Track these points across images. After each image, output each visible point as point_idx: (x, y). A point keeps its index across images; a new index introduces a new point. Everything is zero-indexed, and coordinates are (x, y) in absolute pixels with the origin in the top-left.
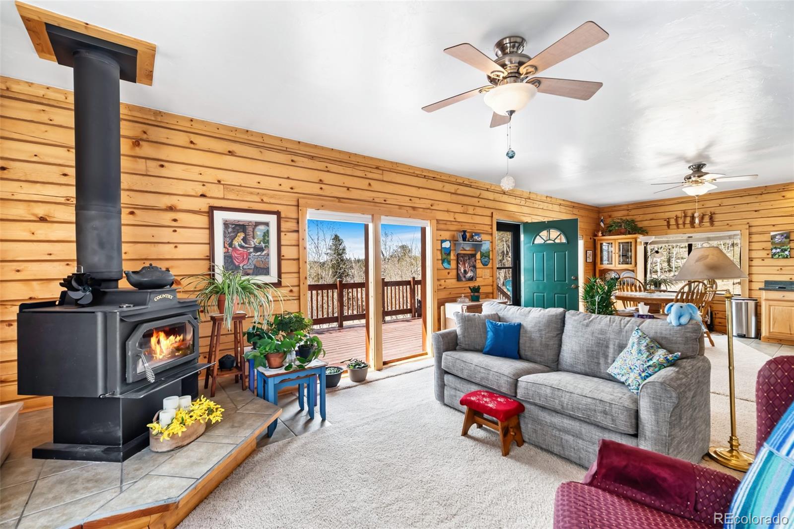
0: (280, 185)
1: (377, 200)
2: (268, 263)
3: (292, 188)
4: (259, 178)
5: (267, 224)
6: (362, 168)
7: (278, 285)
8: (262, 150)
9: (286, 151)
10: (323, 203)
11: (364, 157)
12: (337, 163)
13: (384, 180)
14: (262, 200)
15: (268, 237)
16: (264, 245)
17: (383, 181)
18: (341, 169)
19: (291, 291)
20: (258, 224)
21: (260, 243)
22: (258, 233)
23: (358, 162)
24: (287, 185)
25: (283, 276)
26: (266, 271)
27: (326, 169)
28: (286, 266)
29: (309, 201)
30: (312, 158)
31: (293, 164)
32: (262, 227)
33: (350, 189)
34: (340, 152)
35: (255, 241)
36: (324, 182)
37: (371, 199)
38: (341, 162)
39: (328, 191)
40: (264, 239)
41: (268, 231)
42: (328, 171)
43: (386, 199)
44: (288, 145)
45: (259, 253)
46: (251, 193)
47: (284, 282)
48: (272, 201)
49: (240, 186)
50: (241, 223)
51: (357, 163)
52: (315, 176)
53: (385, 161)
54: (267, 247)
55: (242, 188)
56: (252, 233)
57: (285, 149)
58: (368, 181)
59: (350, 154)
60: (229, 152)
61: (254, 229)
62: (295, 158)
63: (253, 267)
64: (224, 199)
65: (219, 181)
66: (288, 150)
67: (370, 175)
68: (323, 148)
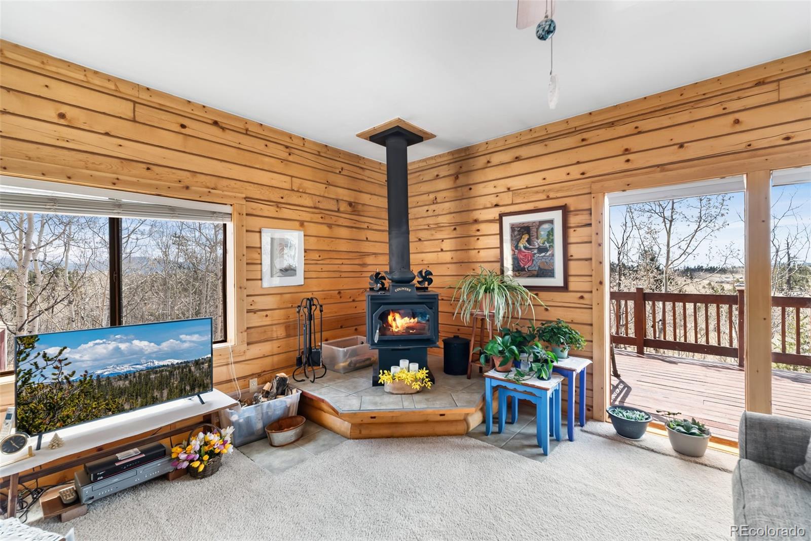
0: (568, 174)
1: (756, 145)
2: (553, 264)
3: (583, 174)
4: (543, 174)
5: (551, 222)
6: (714, 101)
7: (565, 288)
8: (547, 143)
9: (575, 131)
10: (630, 180)
11: (718, 79)
12: (658, 114)
13: (781, 98)
14: (548, 197)
15: (553, 236)
16: (548, 245)
17: (779, 102)
18: (665, 121)
19: (582, 297)
20: (542, 223)
21: (544, 243)
22: (542, 233)
23: (704, 94)
24: (575, 171)
25: (571, 279)
26: (550, 273)
27: (636, 131)
28: (574, 268)
29: (607, 184)
30: (612, 124)
31: (584, 143)
32: (546, 226)
33: (686, 145)
34: (659, 96)
35: (539, 241)
36: (632, 151)
37: (742, 147)
38: (664, 110)
39: (639, 160)
40: (548, 238)
41: (552, 230)
42: (640, 133)
43: (790, 135)
44: (576, 124)
45: (543, 254)
46: (537, 192)
47: (572, 286)
48: (559, 195)
49: (527, 188)
50: (526, 225)
51: (704, 97)
52: (618, 146)
53: (782, 61)
54: (552, 247)
55: (529, 189)
56: (535, 234)
57: (574, 130)
58: (731, 118)
59: (681, 91)
60: (516, 158)
61: (538, 229)
62: (585, 136)
63: (537, 268)
64: (512, 204)
65: (509, 189)
66: (577, 129)
67: (734, 106)
68: (627, 105)
